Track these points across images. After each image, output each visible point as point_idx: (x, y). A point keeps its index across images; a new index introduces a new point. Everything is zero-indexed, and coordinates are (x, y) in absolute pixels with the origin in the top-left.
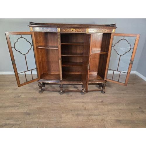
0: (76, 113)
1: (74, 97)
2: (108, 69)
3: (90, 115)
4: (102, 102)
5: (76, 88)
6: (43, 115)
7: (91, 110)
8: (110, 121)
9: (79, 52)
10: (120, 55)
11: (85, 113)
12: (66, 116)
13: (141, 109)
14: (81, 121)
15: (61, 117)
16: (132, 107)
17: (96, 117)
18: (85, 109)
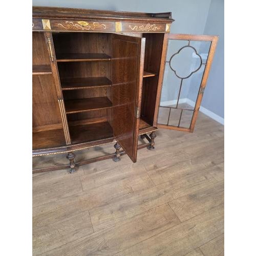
0: (118, 205)
1: (102, 171)
2: (159, 106)
3: (144, 202)
4: (155, 167)
5: (100, 149)
6: (47, 235)
7: (143, 190)
8: (180, 202)
9: (97, 76)
10: (182, 79)
11: (134, 199)
12: (99, 219)
13: (215, 164)
14: (131, 220)
15: (91, 226)
16: (202, 165)
17: (156, 201)
18: (132, 192)
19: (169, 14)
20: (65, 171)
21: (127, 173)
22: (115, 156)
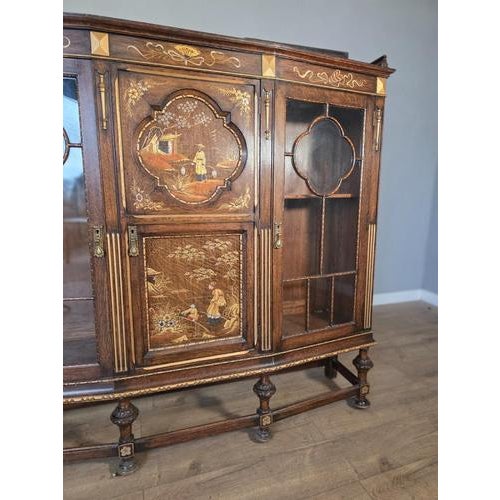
19: (382, 59)
20: (103, 466)
21: (296, 482)
22: (257, 422)
